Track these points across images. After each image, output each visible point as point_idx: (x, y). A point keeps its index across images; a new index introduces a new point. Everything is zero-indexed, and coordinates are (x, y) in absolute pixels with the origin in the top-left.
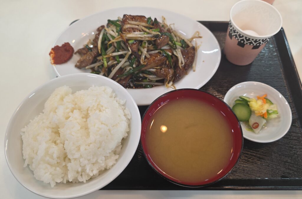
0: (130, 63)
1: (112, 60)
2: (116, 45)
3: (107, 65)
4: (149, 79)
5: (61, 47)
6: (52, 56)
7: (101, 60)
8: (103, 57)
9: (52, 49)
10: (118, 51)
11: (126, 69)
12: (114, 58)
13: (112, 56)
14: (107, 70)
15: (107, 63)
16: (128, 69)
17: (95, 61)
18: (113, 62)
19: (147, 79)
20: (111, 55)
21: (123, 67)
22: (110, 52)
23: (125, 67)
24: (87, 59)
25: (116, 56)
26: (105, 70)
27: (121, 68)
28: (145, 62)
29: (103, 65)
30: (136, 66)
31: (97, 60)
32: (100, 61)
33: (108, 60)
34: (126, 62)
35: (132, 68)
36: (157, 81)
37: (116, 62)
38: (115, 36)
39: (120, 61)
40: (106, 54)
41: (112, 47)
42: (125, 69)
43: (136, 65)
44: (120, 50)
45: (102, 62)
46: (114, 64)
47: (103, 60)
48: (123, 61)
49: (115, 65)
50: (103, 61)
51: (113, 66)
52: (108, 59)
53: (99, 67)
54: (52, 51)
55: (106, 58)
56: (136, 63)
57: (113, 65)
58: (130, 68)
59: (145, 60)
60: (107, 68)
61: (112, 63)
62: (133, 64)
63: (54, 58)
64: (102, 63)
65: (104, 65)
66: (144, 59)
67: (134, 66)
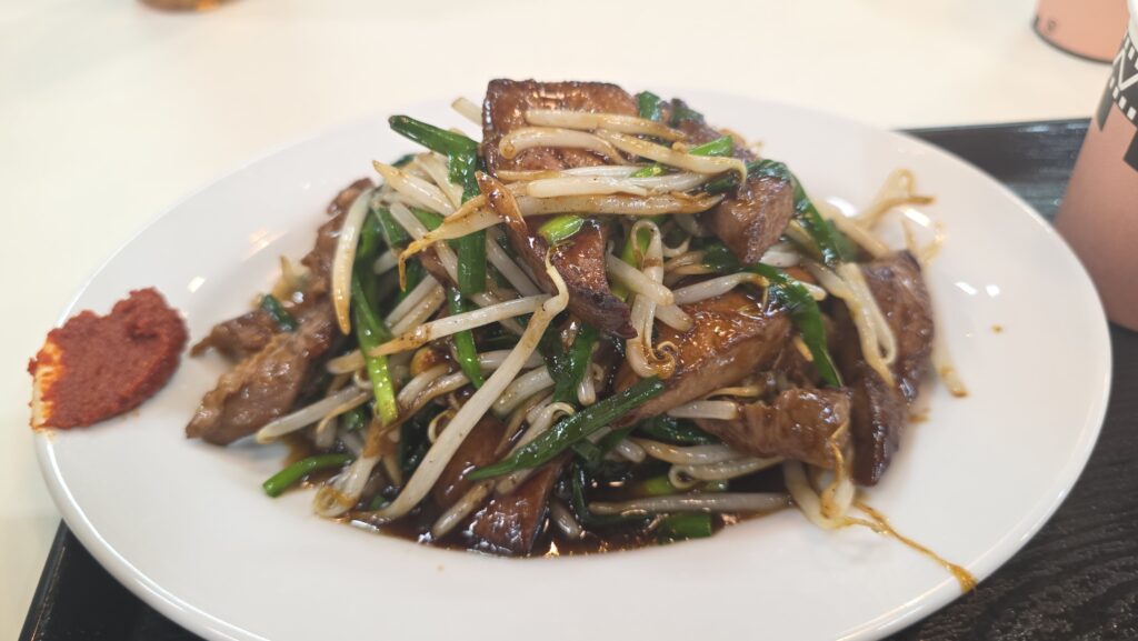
0: (553, 375)
1: (429, 365)
2: (450, 263)
3: (398, 403)
4: (683, 476)
5: (105, 318)
6: (47, 374)
7: (357, 377)
8: (366, 357)
9: (54, 336)
10: (469, 305)
11: (530, 418)
12: (441, 353)
13: (427, 344)
14: (395, 436)
15: (397, 390)
16: (542, 416)
17: (314, 383)
18: (436, 382)
19: (673, 474)
20: (419, 333)
21: (503, 406)
22: (413, 317)
23: (524, 403)
24: (263, 379)
25: (454, 337)
26: (384, 441)
27: (490, 414)
28: (661, 358)
29: (366, 410)
30: (601, 396)
31: (331, 377)
32: (348, 381)
33: (401, 371)
34: (523, 372)
35: (568, 409)
36: (737, 485)
37: (455, 380)
38: (444, 207)
39: (488, 374)
40: (386, 338)
41: (429, 281)
42: (516, 421)
43: (595, 382)
44: (485, 297)
45: (362, 391)
46: (445, 396)
47: (365, 375)
48: (507, 365)
49: (453, 401)
50: (365, 385)
51: (439, 409)
52: (403, 368)
53: (340, 420)
54: (51, 348)
55: (389, 356)
56: (595, 374)
57: (439, 402)
58: (556, 412)
59: (660, 346)
60: (392, 424)
61: (426, 388)
62: (575, 378)
63: (53, 393)
64: (364, 395)
65: (374, 406)
66: (649, 340)
67: (586, 393)
